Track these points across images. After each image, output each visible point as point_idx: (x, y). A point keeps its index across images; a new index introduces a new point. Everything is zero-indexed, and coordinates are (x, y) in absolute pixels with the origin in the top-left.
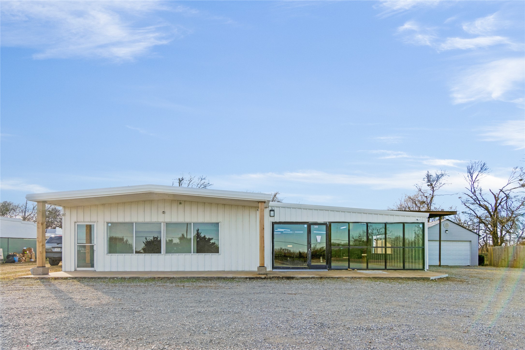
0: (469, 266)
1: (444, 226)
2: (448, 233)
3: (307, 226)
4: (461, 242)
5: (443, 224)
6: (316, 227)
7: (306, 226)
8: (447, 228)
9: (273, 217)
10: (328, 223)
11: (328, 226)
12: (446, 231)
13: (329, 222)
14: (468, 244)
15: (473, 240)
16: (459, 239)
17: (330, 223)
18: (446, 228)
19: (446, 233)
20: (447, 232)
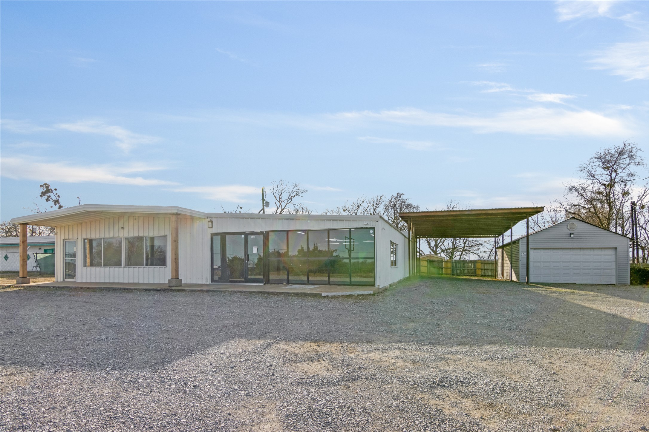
0: (614, 284)
1: (567, 227)
2: (574, 237)
3: (245, 236)
4: (599, 251)
5: (566, 224)
6: (253, 237)
7: (243, 236)
8: (573, 230)
9: (212, 228)
10: (265, 233)
11: (266, 235)
12: (571, 234)
13: (265, 231)
14: (612, 252)
15: (619, 247)
16: (593, 245)
17: (268, 232)
18: (571, 230)
19: (570, 238)
20: (572, 236)
